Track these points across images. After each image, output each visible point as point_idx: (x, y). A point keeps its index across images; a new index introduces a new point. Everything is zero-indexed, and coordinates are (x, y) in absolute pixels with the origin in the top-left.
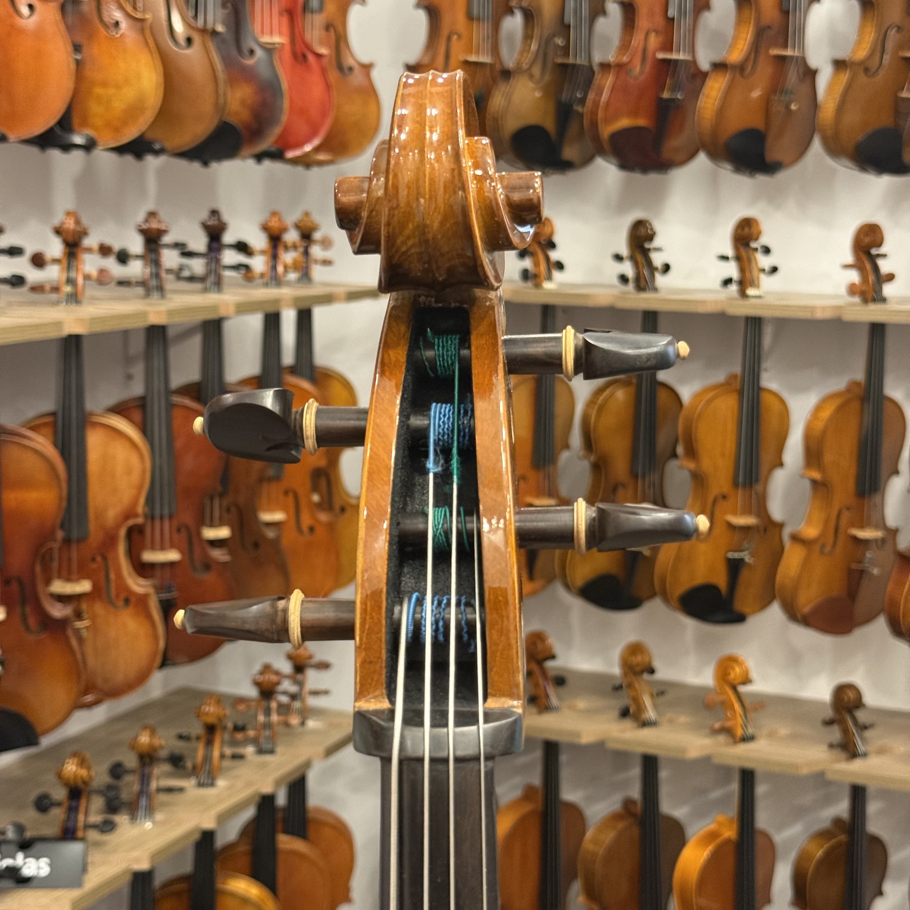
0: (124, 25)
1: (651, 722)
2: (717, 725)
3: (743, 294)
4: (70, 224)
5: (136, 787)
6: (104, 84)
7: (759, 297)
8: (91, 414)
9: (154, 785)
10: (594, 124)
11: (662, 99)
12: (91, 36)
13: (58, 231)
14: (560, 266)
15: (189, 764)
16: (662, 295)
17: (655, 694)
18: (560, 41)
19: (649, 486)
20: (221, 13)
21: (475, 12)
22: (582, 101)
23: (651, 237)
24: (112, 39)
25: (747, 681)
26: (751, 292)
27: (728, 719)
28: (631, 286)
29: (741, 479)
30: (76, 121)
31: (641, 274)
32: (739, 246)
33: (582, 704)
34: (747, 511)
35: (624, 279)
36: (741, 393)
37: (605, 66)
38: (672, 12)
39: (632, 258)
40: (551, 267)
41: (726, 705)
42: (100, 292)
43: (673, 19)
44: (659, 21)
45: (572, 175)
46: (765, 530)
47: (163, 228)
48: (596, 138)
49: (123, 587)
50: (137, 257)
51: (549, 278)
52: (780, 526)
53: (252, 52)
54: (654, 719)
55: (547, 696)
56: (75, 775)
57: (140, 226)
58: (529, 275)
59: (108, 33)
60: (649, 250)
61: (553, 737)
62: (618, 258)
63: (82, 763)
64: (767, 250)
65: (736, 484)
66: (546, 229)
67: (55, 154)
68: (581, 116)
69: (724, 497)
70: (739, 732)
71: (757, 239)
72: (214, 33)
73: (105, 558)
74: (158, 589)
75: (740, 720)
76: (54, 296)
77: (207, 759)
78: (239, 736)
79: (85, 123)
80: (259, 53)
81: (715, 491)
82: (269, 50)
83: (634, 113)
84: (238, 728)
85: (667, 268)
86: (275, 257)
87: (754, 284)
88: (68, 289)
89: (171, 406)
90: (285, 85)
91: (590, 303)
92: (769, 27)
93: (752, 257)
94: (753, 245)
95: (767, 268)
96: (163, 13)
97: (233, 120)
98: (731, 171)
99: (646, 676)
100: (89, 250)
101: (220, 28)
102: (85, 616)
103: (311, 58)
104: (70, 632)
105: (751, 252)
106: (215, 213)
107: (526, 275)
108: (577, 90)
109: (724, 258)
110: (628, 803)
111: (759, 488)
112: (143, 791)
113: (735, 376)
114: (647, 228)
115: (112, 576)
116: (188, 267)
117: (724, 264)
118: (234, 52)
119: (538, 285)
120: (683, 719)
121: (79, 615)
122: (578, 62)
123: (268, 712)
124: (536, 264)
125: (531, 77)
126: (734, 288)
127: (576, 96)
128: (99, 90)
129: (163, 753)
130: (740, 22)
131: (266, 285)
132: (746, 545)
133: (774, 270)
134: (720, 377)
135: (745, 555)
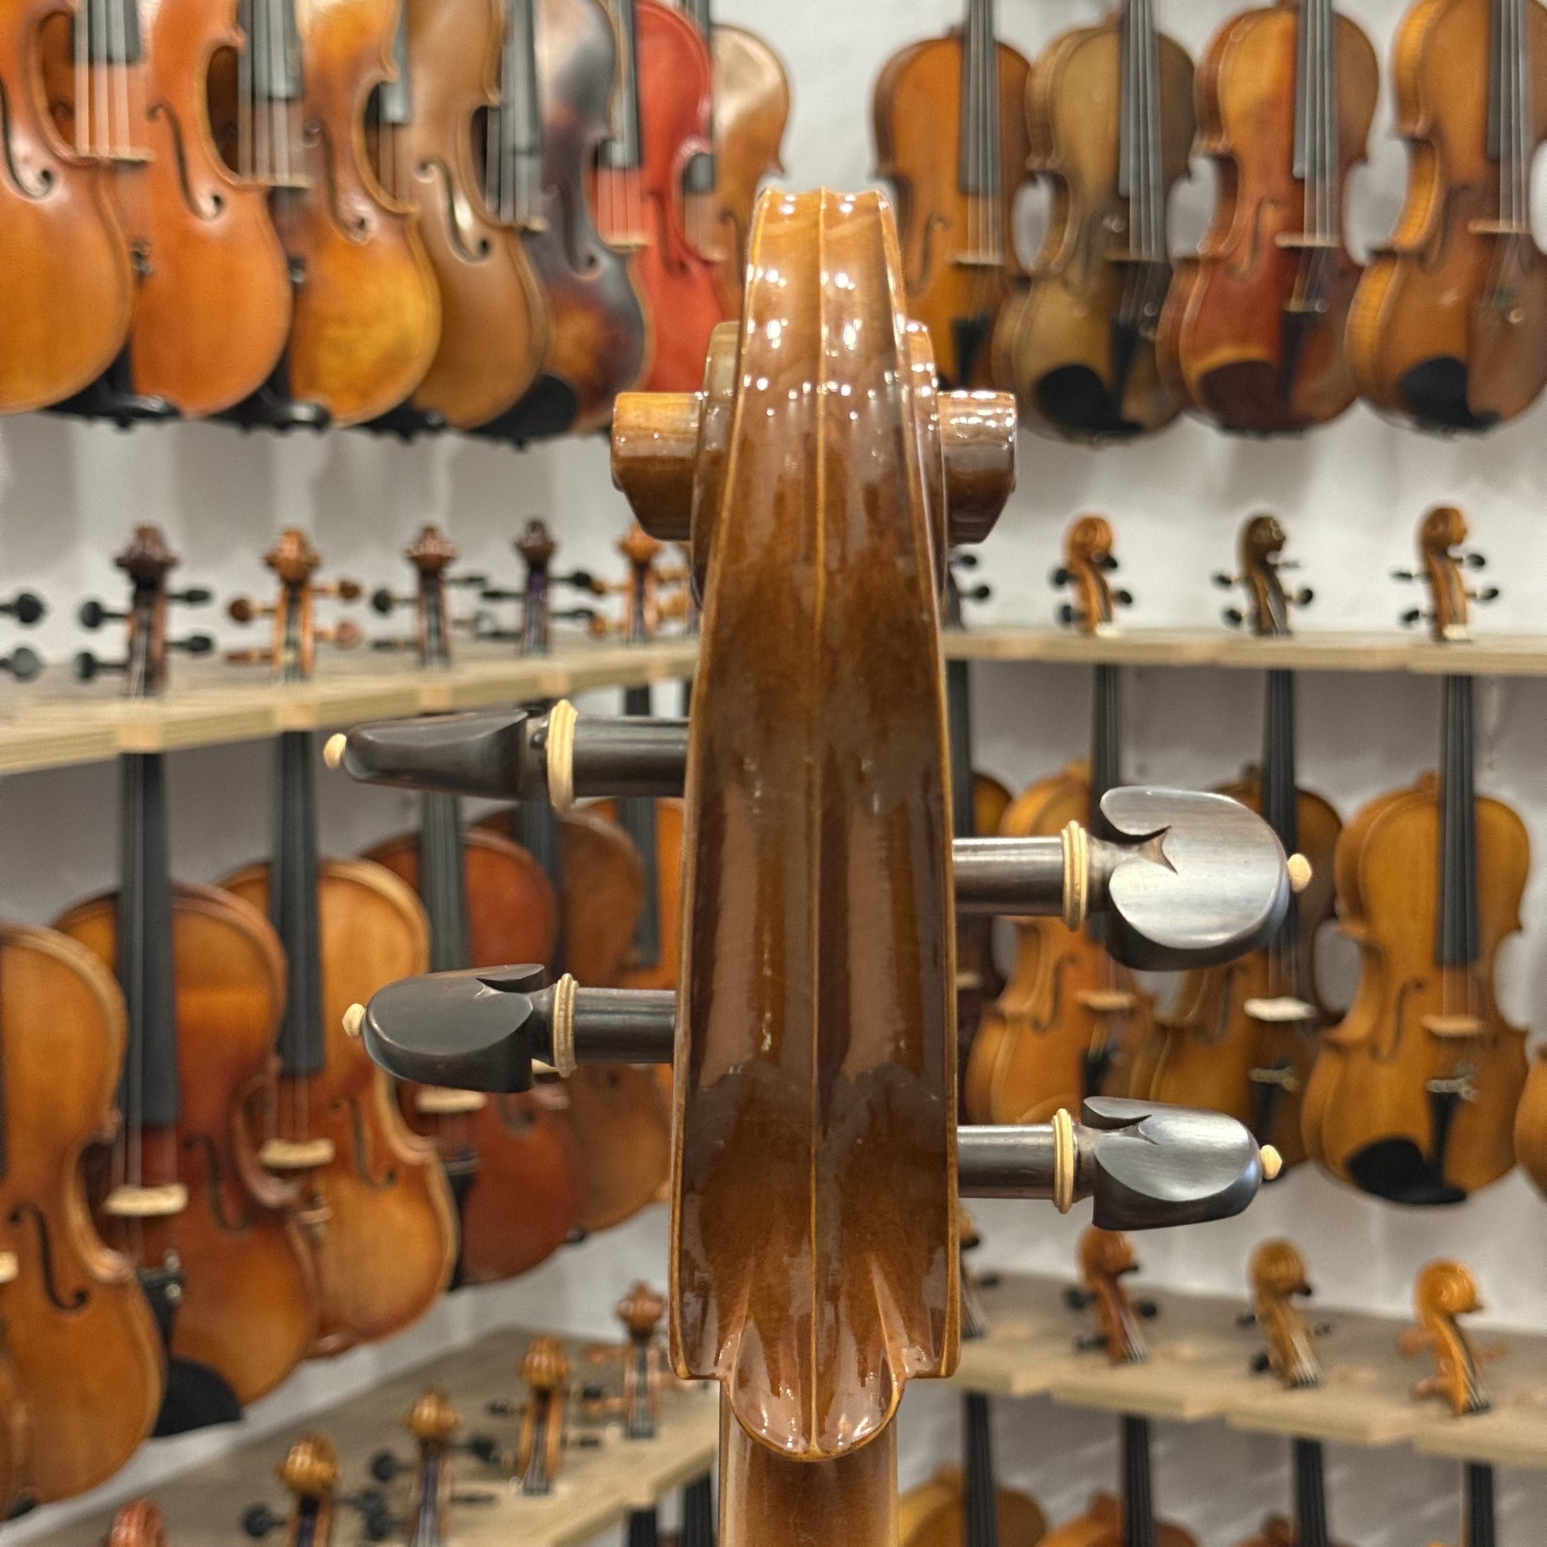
0: (375, 223)
1: (1308, 1381)
2: (1422, 1384)
3: (1439, 636)
4: (290, 550)
5: (415, 1495)
6: (343, 320)
7: (1468, 641)
8: (329, 862)
9: (444, 1492)
10: (1174, 360)
11: (1289, 312)
12: (321, 242)
13: (272, 563)
14: (1125, 598)
15: (507, 1456)
16: (1300, 641)
17: (1312, 1332)
18: (1113, 224)
19: (1289, 968)
20: (541, 200)
21: (971, 182)
22: (1154, 321)
23: (1278, 544)
24: (353, 248)
25: (1473, 1306)
26: (1453, 632)
27: (1442, 1374)
28: (1246, 628)
29: (1447, 954)
30: (298, 380)
31: (1263, 610)
32: (1429, 555)
33: (1188, 1349)
34: (1460, 1009)
35: (1233, 617)
36: (1441, 805)
37: (1191, 263)
38: (1302, 167)
39: (1248, 580)
40: (1109, 598)
41: (1438, 1350)
42: (341, 660)
43: (1302, 181)
44: (1280, 185)
45: (1140, 447)
46: (1495, 1042)
47: (448, 553)
48: (1179, 383)
49: (384, 1152)
50: (407, 601)
51: (1107, 618)
52: (1521, 1035)
53: (592, 261)
54: (1312, 1375)
55: (1125, 1336)
56: (310, 1474)
57: (409, 552)
58: (1072, 614)
59: (348, 239)
60: (1275, 567)
61: (1137, 1408)
62: (1224, 581)
63: (321, 1451)
64: (1479, 561)
65: (1438, 962)
66: (1098, 536)
67: (264, 436)
68: (1151, 345)
69: (1419, 986)
70: (1463, 1397)
71: (1459, 541)
72: (526, 233)
73: (354, 1103)
74: (444, 1156)
75: (1462, 1377)
76: (265, 669)
77: (538, 1446)
78: (595, 1407)
79: (312, 383)
80: (605, 263)
81: (1402, 974)
82: (621, 256)
83: (1242, 338)
84: (591, 1394)
85: (1307, 596)
86: (639, 595)
87: (1459, 618)
88: (287, 657)
89: (463, 847)
90: (648, 313)
91: (1175, 659)
92: (1466, 188)
93: (1453, 574)
94: (1454, 552)
95: (1479, 592)
96: (440, 203)
97: (562, 372)
98: (1410, 429)
99: (1297, 1301)
100: (323, 592)
101: (538, 224)
102: (323, 1199)
103: (695, 268)
104: (293, 1229)
105: (1449, 566)
106: (536, 526)
107: (1066, 614)
108: (1146, 302)
109: (1405, 576)
110: (1274, 1525)
111: (1481, 968)
112: (427, 1502)
113: (1430, 778)
114: (1271, 531)
115: (368, 1133)
116: (489, 616)
117: (1403, 587)
118: (562, 261)
119: (1088, 631)
120: (1365, 1375)
121: (310, 1200)
122: (1145, 256)
123: (642, 1366)
124: (1085, 595)
125: (1066, 284)
126: (1422, 627)
127: (1143, 314)
128: (333, 331)
129: (462, 1436)
130: (1417, 178)
131: (627, 643)
132: (1460, 1068)
133: (1493, 594)
134: (1407, 778)
135: (1459, 1085)
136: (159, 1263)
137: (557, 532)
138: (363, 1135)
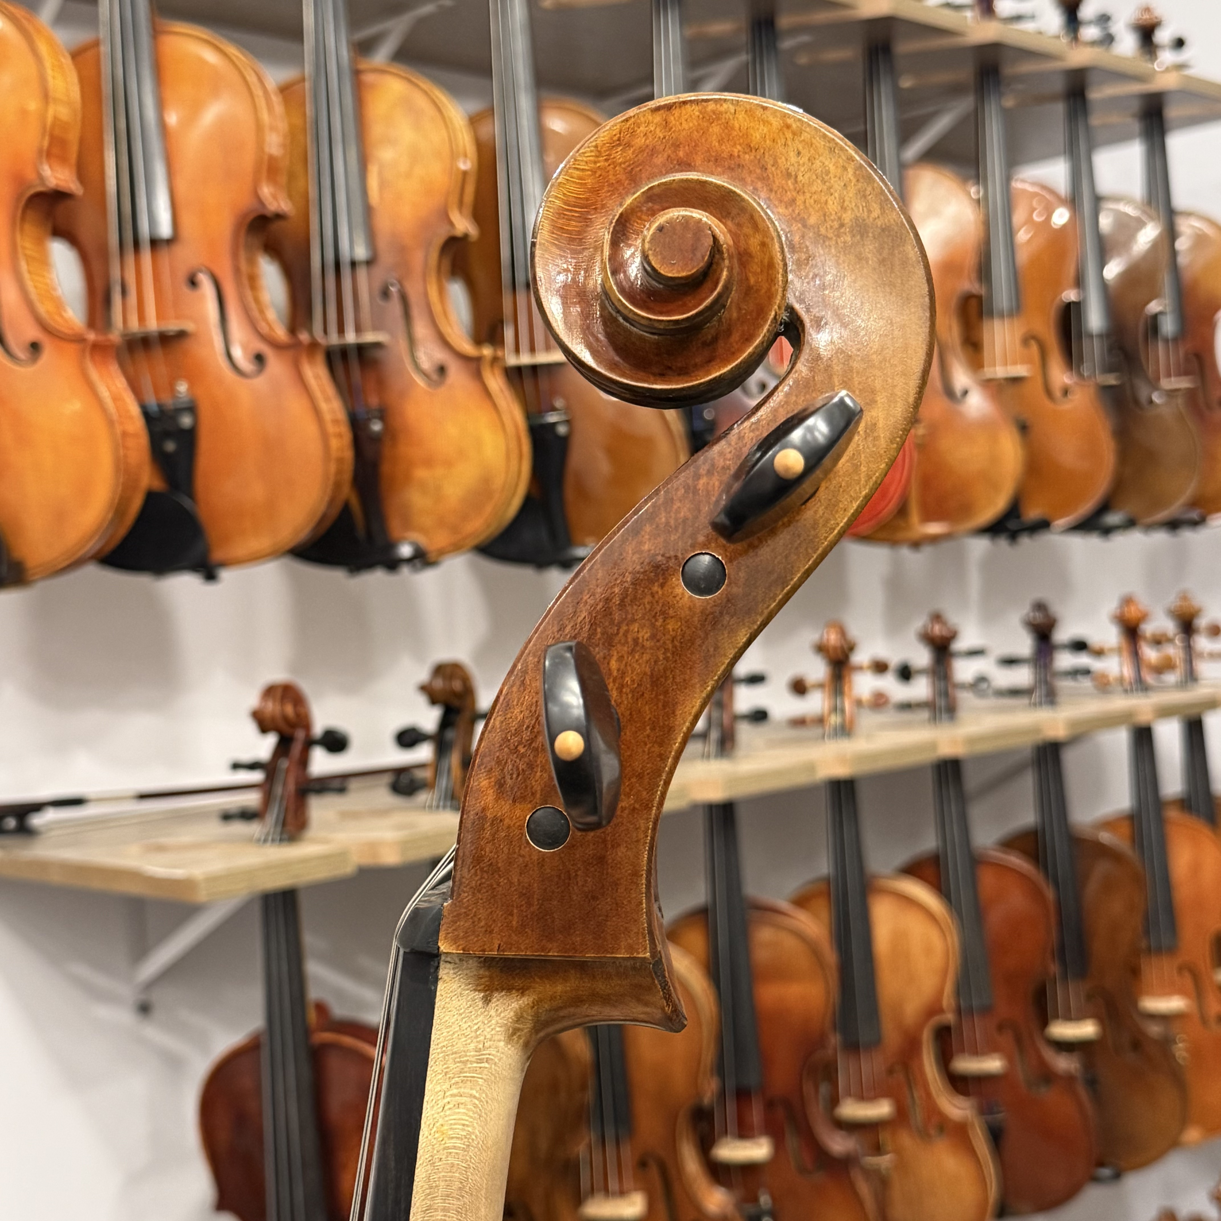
4: (833, 638)
8: (876, 877)
13: (821, 649)
47: (950, 633)
49: (934, 1110)
50: (923, 672)
73: (907, 1069)
74: (983, 1111)
76: (818, 731)
88: (834, 720)
100: (860, 668)
102: (888, 1147)
104: (856, 1173)
106: (1040, 607)
115: (919, 1092)
121: (876, 1148)
136: (756, 1200)
137: (1057, 609)
138: (916, 1095)
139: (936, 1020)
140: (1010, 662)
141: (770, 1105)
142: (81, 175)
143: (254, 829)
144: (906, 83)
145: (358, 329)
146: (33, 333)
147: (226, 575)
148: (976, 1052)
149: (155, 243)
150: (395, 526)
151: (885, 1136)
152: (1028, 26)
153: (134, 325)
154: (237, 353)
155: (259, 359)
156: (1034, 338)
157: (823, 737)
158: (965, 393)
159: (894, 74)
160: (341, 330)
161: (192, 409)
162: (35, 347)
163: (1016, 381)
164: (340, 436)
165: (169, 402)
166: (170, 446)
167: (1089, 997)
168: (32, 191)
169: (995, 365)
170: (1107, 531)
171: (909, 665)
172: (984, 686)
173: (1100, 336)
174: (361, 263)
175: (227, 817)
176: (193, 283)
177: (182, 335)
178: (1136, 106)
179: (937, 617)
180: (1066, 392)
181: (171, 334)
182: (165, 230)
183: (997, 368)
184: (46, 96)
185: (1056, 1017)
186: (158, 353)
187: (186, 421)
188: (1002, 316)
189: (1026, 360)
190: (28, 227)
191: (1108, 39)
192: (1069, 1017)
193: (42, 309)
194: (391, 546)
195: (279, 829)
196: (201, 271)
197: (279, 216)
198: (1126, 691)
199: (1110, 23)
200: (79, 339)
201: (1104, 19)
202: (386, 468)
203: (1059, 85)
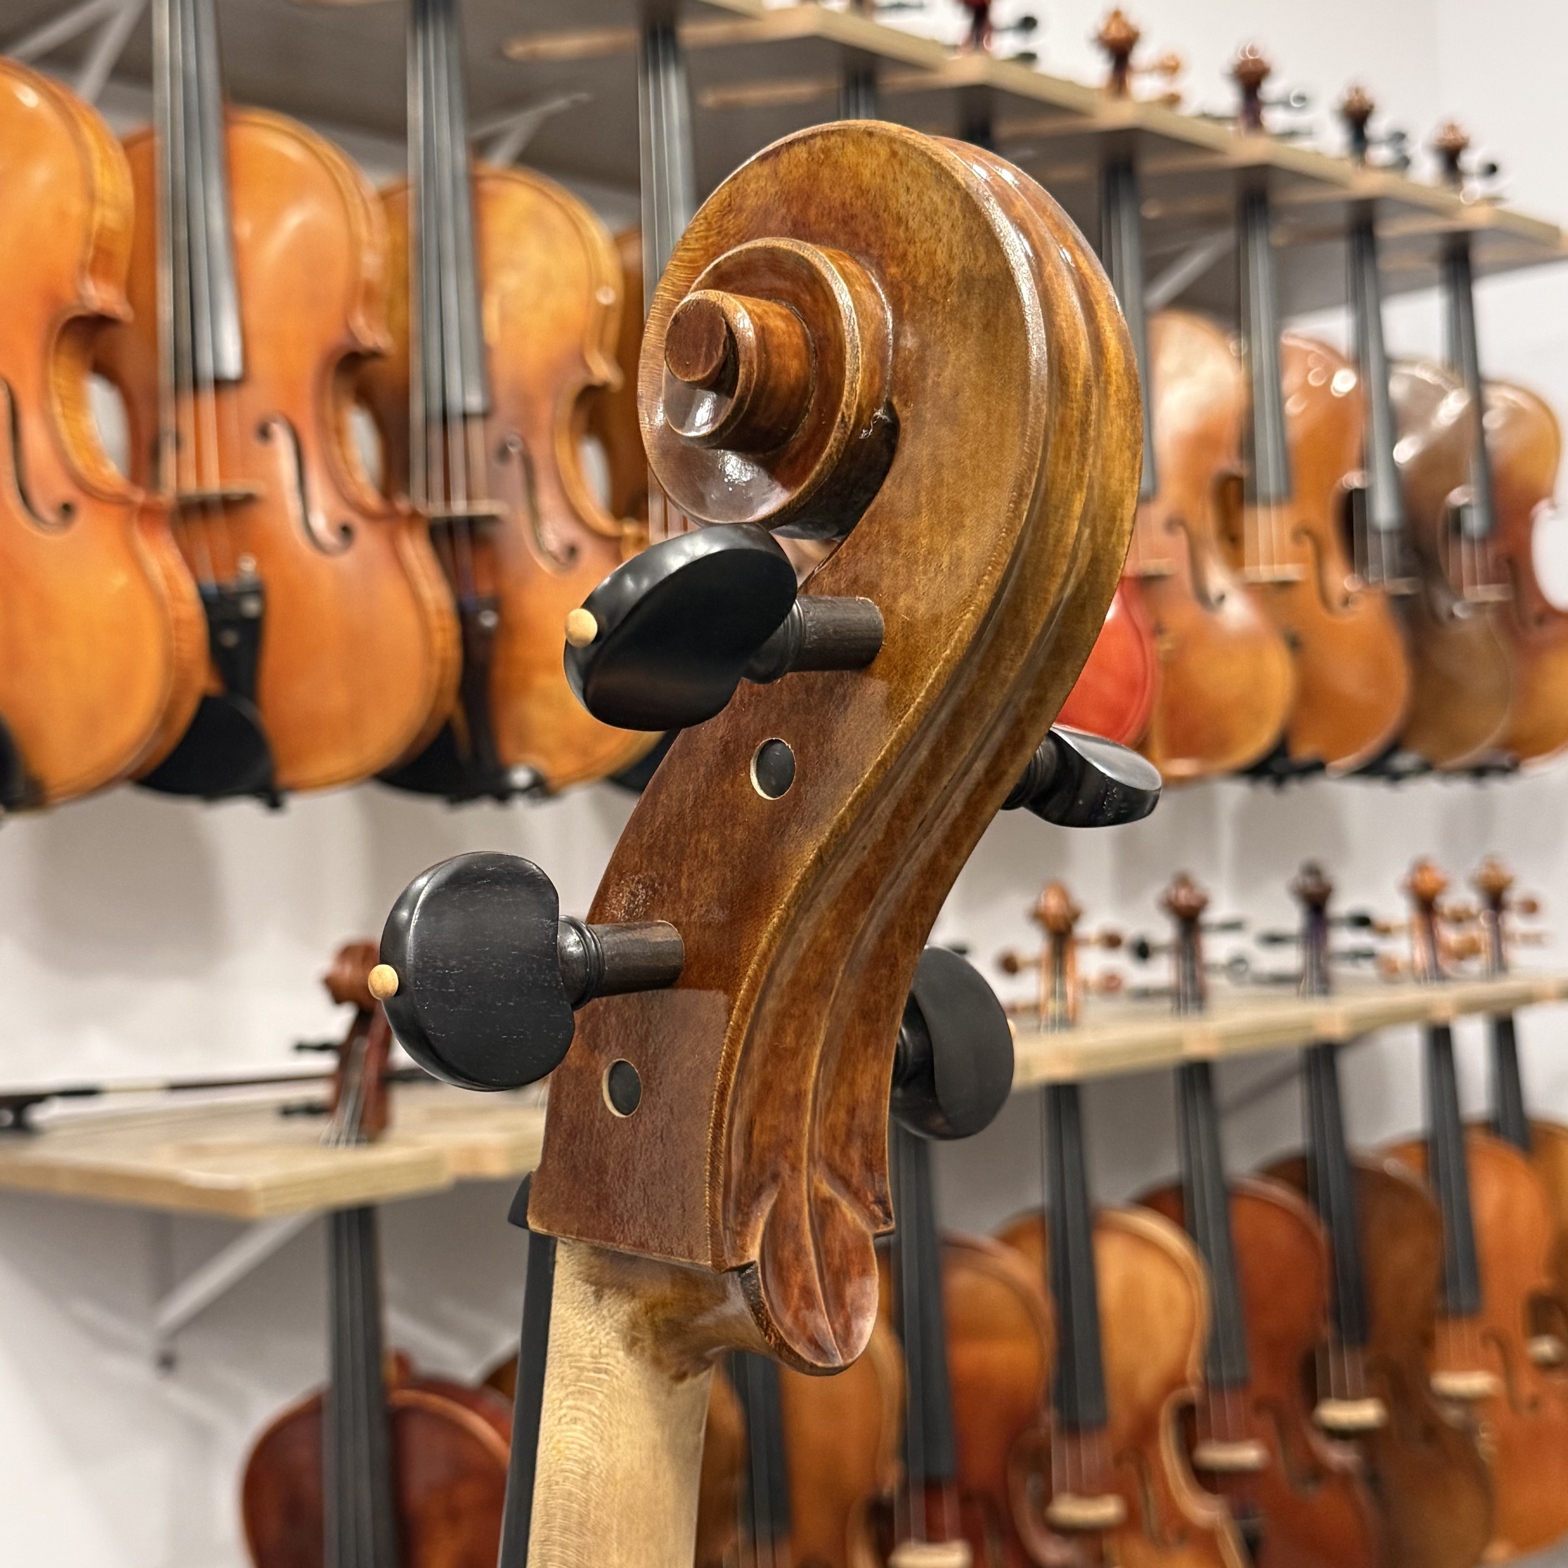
4: (1052, 903)
8: (1104, 1208)
13: (1038, 917)
49: (1173, 1512)
50: (1165, 949)
73: (1141, 1458)
74: (1236, 1514)
76: (1032, 1022)
88: (1053, 1007)
100: (1086, 942)
102: (1115, 1559)
106: (1313, 871)
121: (1100, 1559)
131: (1420, 983)
137: (1333, 873)
138: (1150, 1492)
139: (1178, 1394)
140: (1274, 940)
141: (966, 1500)
142: (130, 296)
143: (322, 1127)
144: (1152, 211)
145: (469, 497)
146: (64, 491)
147: (295, 804)
148: (1227, 1438)
149: (220, 383)
150: (508, 748)
151: (1110, 1545)
152: (1304, 144)
153: (190, 486)
154: (320, 522)
155: (346, 531)
156: (1309, 532)
157: (1039, 1028)
158: (1222, 598)
159: (1137, 200)
160: (447, 497)
161: (258, 591)
162: (67, 510)
163: (1285, 585)
164: (443, 630)
165: (230, 582)
166: (230, 638)
167: (1369, 1372)
168: (69, 316)
169: (1258, 564)
170: (1396, 777)
171: (1146, 941)
172: (1242, 967)
173: (1390, 533)
174: (475, 415)
175: (288, 1112)
176: (264, 433)
177: (249, 499)
178: (1435, 246)
179: (1183, 881)
180: (1346, 601)
181: (235, 498)
182: (231, 366)
183: (1262, 568)
184: (91, 197)
185: (1327, 1395)
186: (219, 522)
187: (251, 607)
188: (1267, 504)
189: (1297, 559)
190: (64, 360)
191: (1404, 163)
192: (1345, 1396)
193: (79, 462)
194: (501, 771)
195: (356, 1127)
196: (275, 421)
197: (375, 354)
198: (1417, 980)
199: (1406, 144)
200: (123, 501)
201: (1399, 137)
202: (499, 673)
203: (1340, 218)
